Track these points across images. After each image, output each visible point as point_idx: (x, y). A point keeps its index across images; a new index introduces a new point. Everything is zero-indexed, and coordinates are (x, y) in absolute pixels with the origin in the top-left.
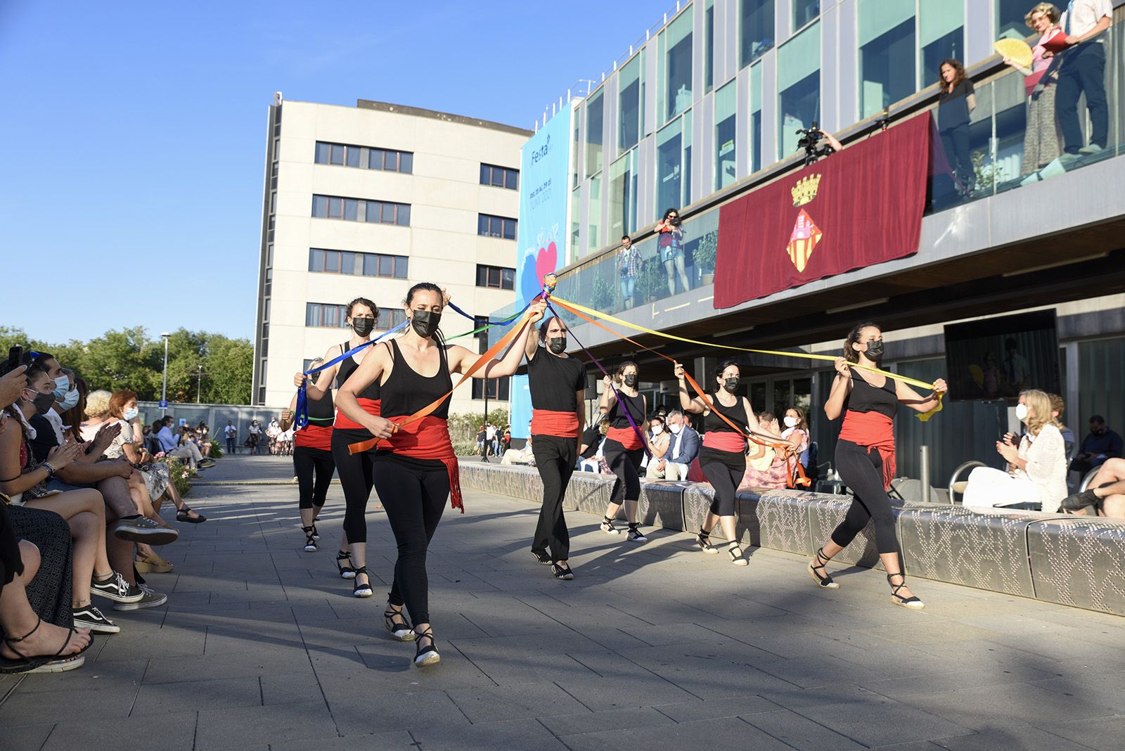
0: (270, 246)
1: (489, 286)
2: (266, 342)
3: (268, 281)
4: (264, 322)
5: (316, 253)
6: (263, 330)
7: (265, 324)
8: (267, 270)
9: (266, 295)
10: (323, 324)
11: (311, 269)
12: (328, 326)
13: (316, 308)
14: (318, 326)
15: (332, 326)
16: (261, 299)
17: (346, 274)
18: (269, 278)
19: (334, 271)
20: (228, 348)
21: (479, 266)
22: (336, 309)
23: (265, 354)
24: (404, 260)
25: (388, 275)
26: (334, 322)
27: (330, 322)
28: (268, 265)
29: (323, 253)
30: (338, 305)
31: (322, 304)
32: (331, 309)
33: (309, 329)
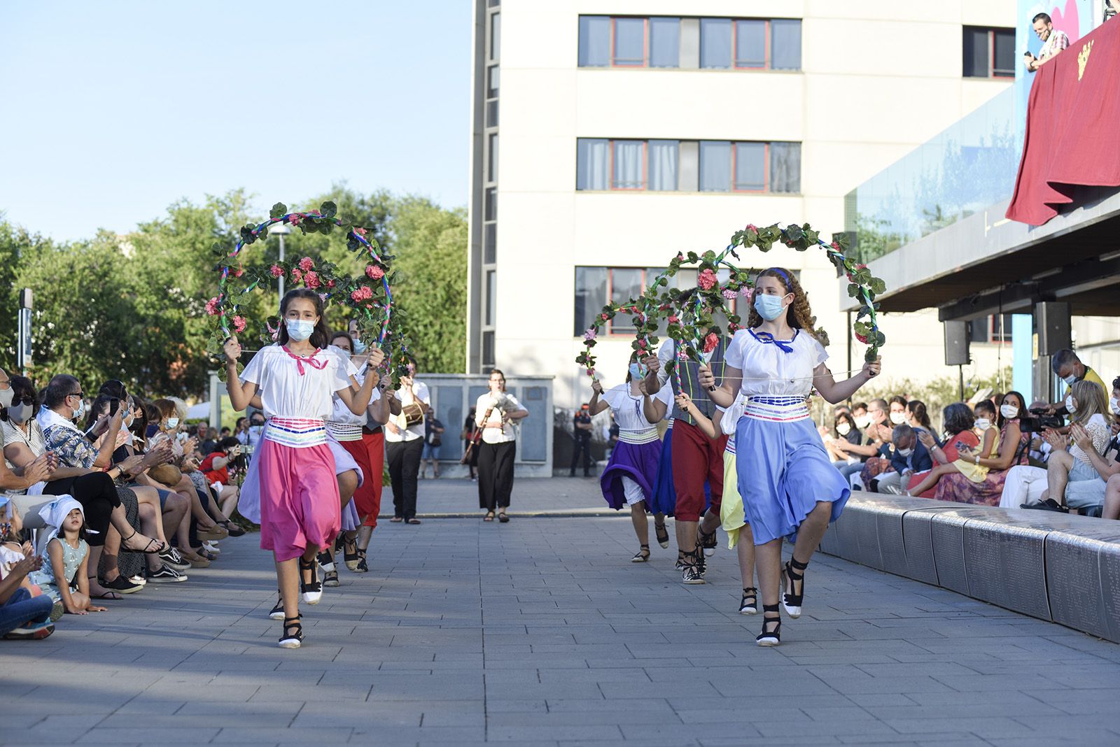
0: (493, 15)
1: (995, 74)
2: (492, 230)
3: (492, 93)
4: (487, 185)
5: (593, 23)
6: (486, 203)
7: (489, 190)
8: (490, 68)
9: (488, 126)
10: (615, 184)
11: (582, 63)
12: (625, 187)
13: (598, 148)
14: (604, 189)
15: (636, 187)
16: (478, 135)
17: (662, 67)
18: (493, 86)
19: (636, 63)
20: (436, 231)
21: (970, 32)
22: (642, 147)
23: (492, 257)
24: (793, 26)
25: (756, 65)
26: (640, 179)
27: (630, 178)
28: (492, 58)
29: (609, 23)
30: (646, 140)
31: (611, 140)
32: (631, 148)
33: (584, 197)
